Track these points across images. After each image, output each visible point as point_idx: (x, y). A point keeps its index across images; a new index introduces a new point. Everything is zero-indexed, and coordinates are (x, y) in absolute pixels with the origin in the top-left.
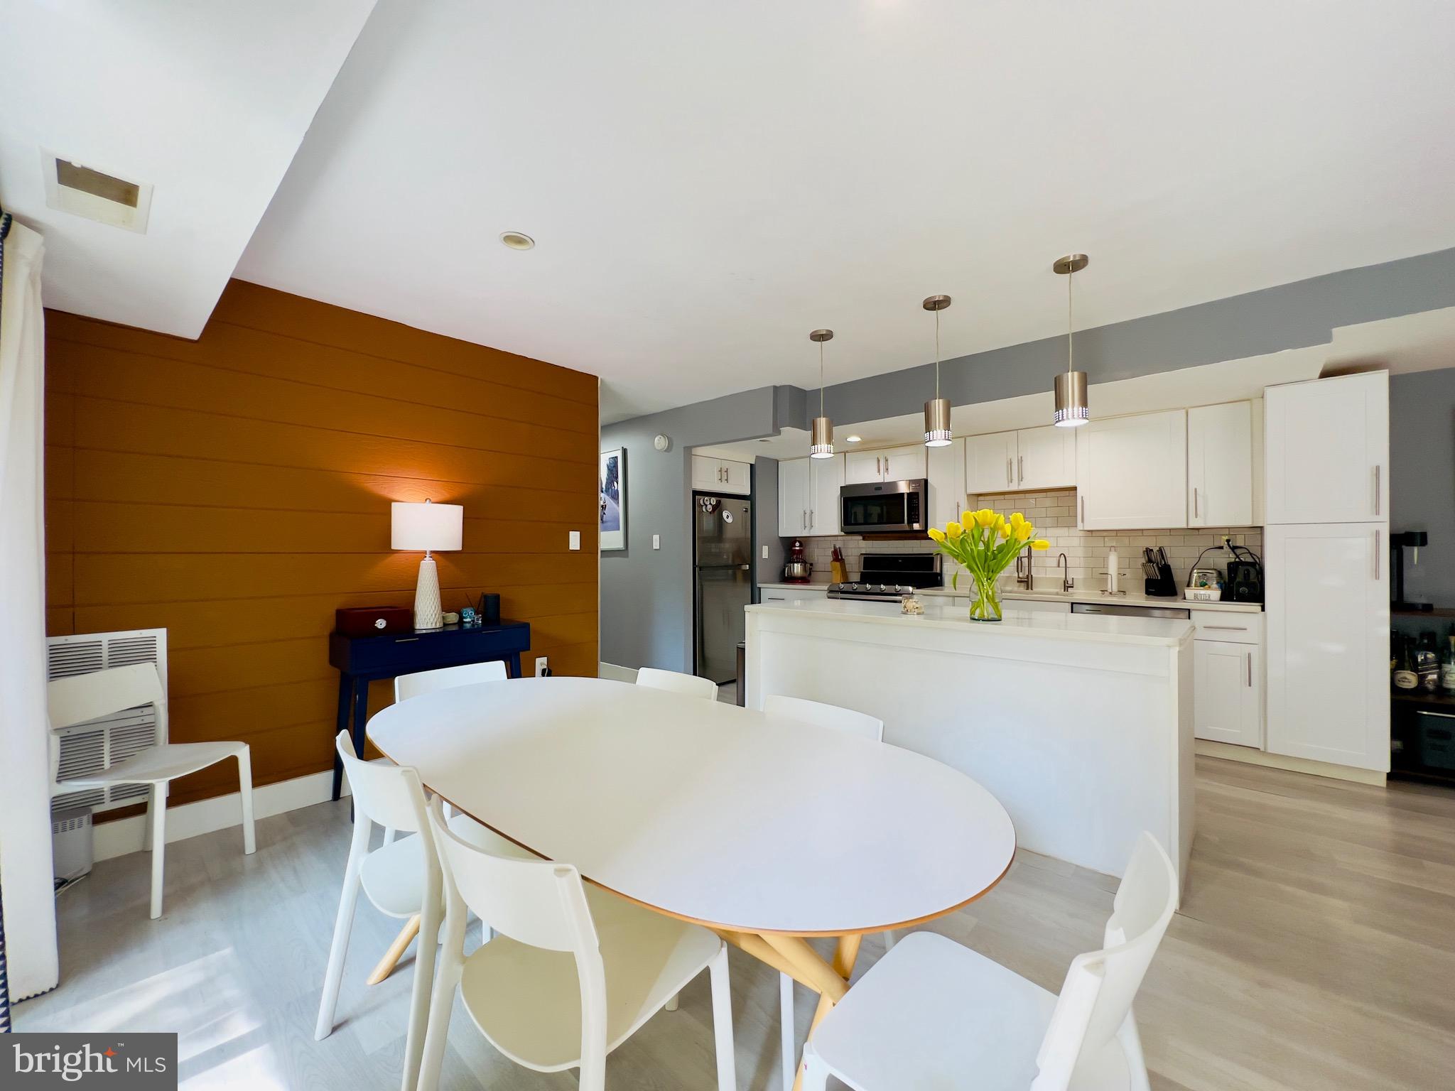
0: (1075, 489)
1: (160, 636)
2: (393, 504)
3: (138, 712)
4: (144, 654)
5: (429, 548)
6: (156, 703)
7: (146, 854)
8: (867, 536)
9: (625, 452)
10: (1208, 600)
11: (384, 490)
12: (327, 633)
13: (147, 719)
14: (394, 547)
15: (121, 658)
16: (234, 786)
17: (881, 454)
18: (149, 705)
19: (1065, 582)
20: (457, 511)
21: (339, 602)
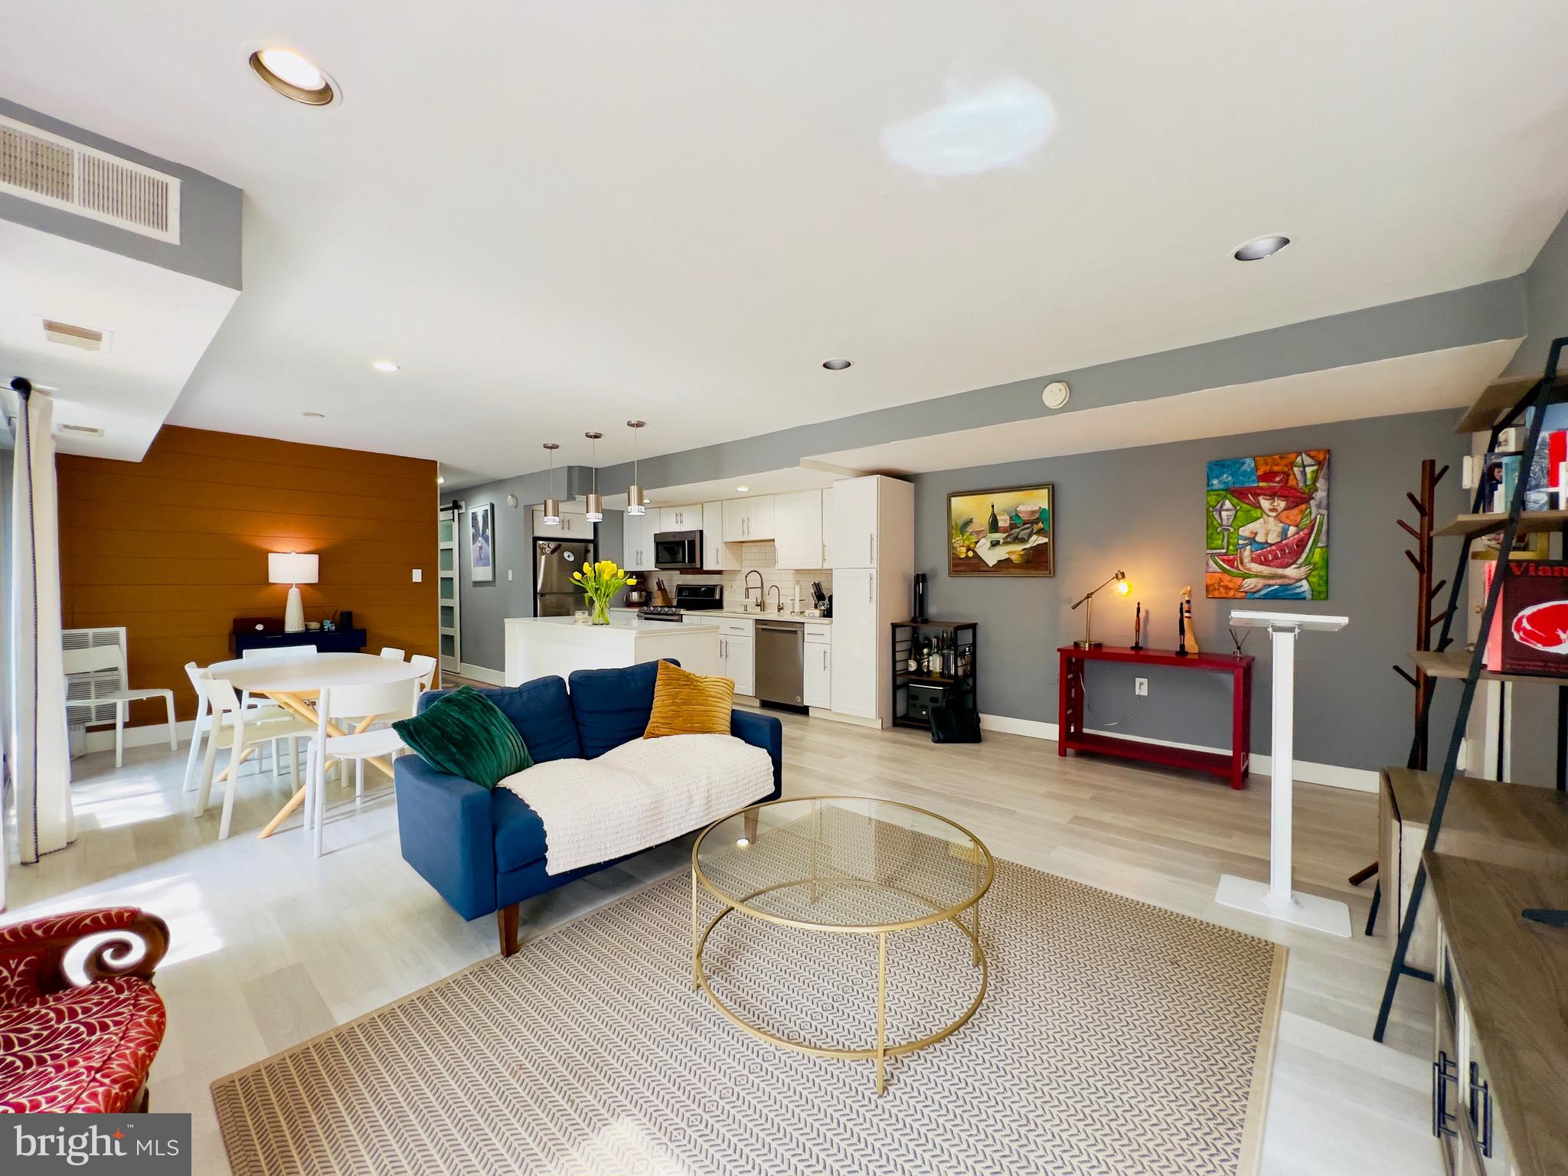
0: (773, 540)
1: (122, 632)
2: (270, 555)
3: (109, 673)
4: (113, 640)
5: (294, 582)
6: (120, 668)
7: (113, 751)
8: (683, 571)
9: (492, 506)
10: (814, 617)
11: (266, 546)
12: (228, 632)
13: (115, 678)
14: (271, 581)
15: (100, 642)
16: (164, 719)
17: (678, 510)
18: (116, 669)
19: (779, 605)
20: (315, 558)
21: (235, 614)
